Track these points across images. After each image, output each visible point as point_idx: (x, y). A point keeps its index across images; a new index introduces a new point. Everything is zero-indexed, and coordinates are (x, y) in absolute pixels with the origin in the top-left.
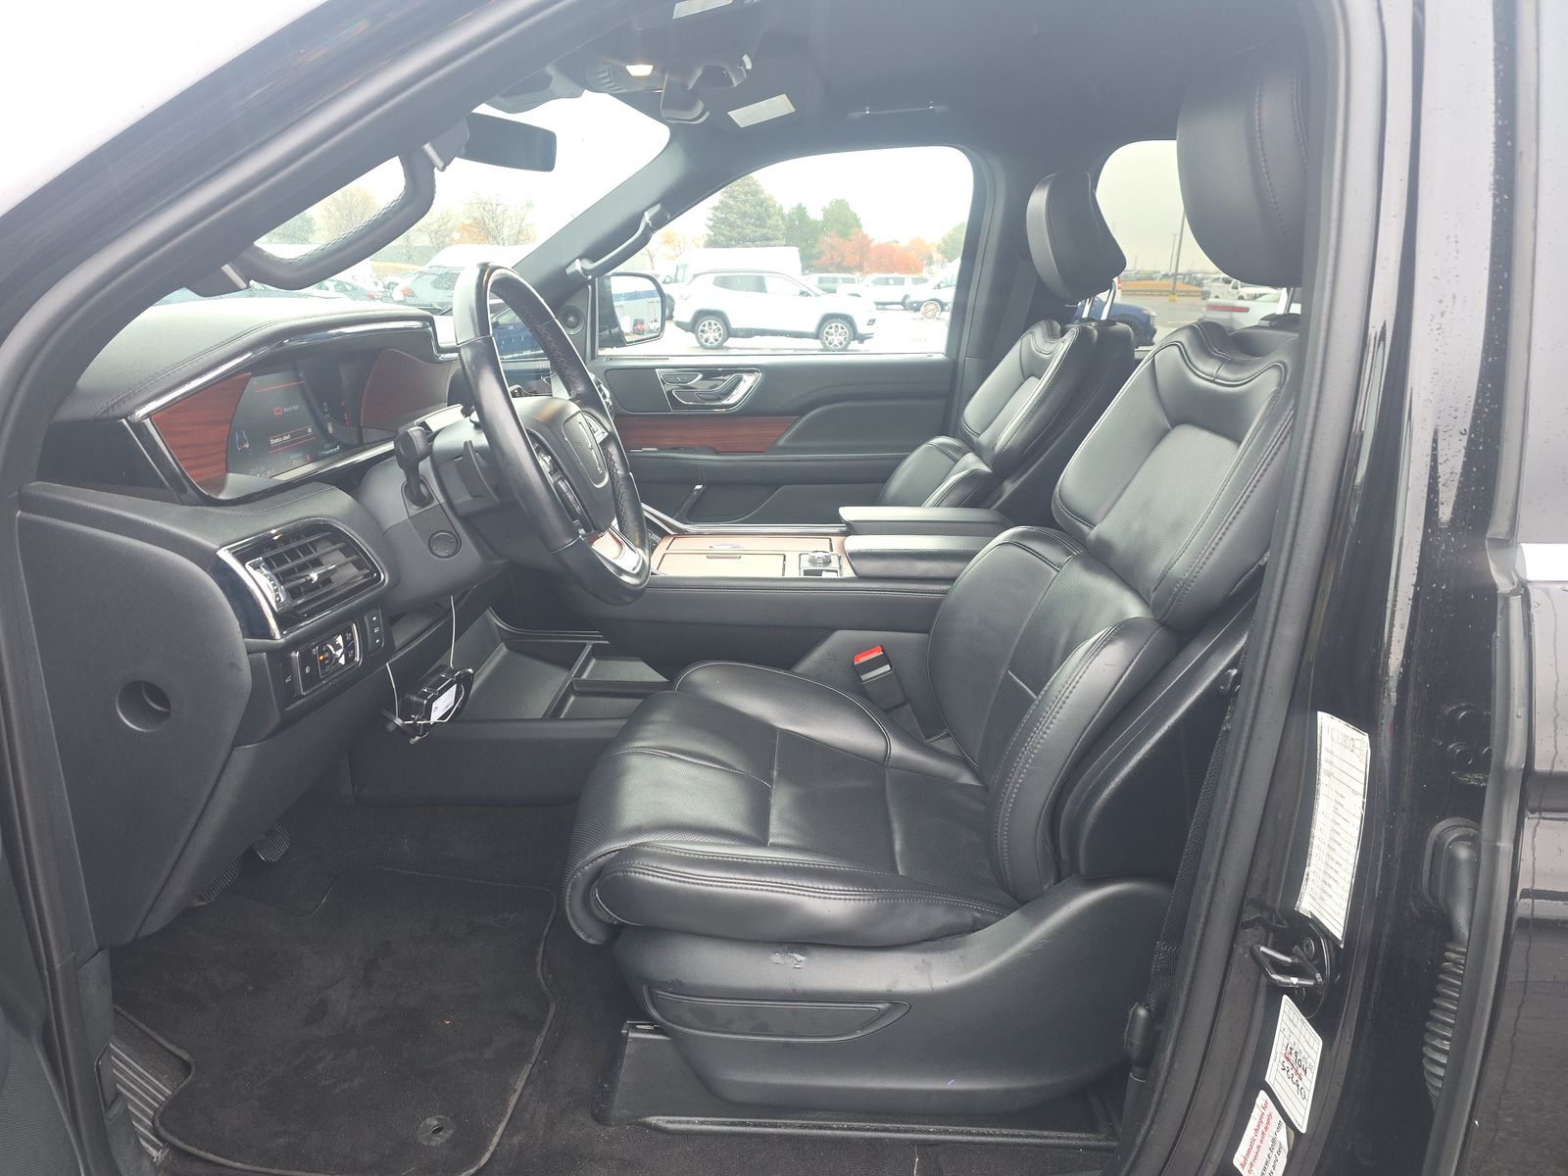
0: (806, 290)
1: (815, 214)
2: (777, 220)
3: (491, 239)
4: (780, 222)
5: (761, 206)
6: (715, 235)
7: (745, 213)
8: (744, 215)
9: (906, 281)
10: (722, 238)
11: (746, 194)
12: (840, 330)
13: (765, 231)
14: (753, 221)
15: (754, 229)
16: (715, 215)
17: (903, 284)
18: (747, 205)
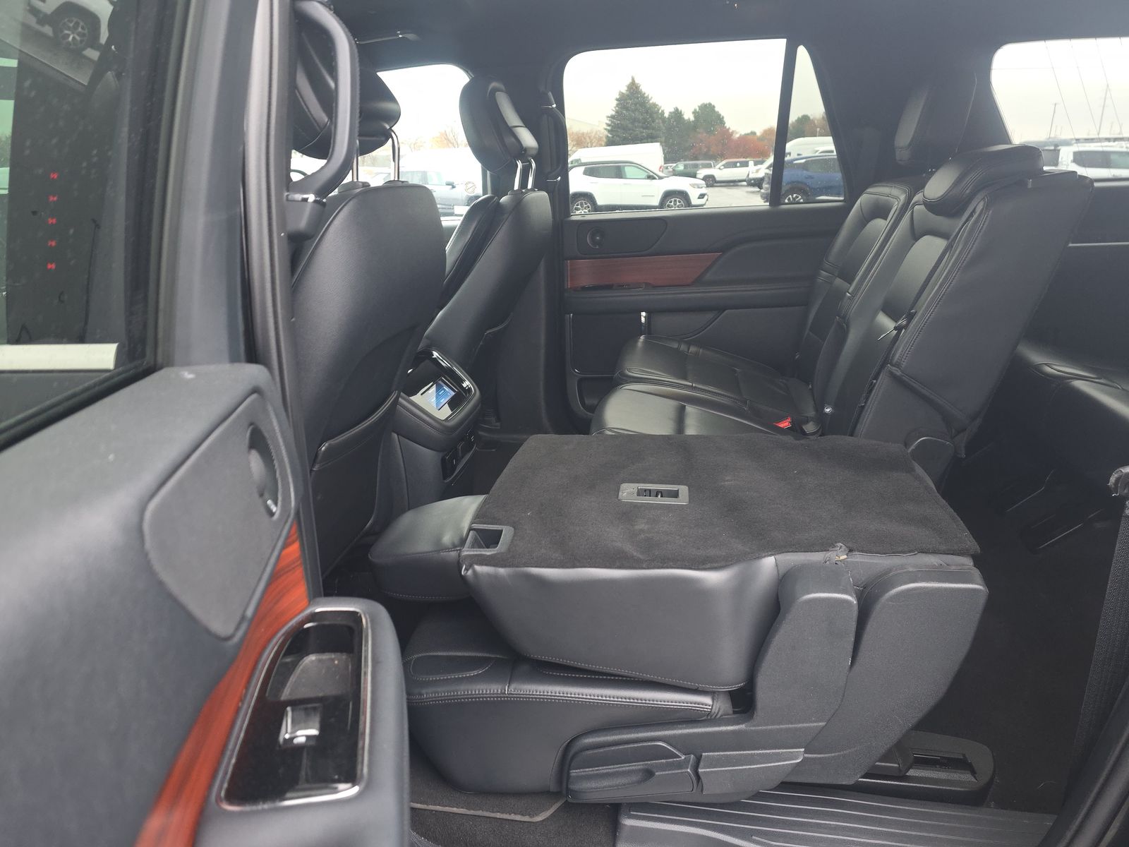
0: (651, 174)
1: (688, 116)
2: (659, 123)
3: (450, 145)
4: (661, 125)
5: (647, 112)
6: (613, 137)
7: (635, 119)
8: (634, 120)
9: (750, 162)
10: (618, 139)
11: (636, 105)
12: (678, 204)
13: (650, 131)
14: (641, 124)
15: (642, 130)
16: (612, 122)
17: (748, 166)
18: (637, 113)
